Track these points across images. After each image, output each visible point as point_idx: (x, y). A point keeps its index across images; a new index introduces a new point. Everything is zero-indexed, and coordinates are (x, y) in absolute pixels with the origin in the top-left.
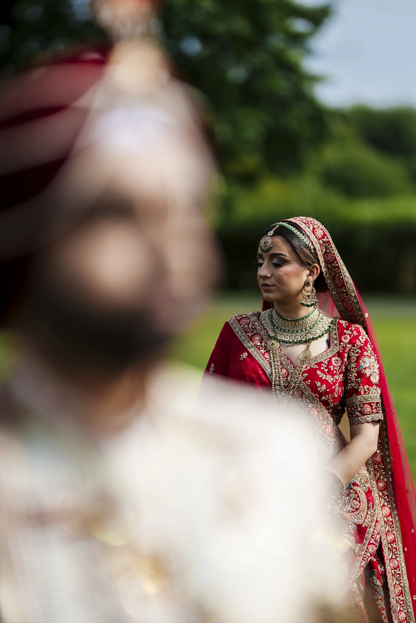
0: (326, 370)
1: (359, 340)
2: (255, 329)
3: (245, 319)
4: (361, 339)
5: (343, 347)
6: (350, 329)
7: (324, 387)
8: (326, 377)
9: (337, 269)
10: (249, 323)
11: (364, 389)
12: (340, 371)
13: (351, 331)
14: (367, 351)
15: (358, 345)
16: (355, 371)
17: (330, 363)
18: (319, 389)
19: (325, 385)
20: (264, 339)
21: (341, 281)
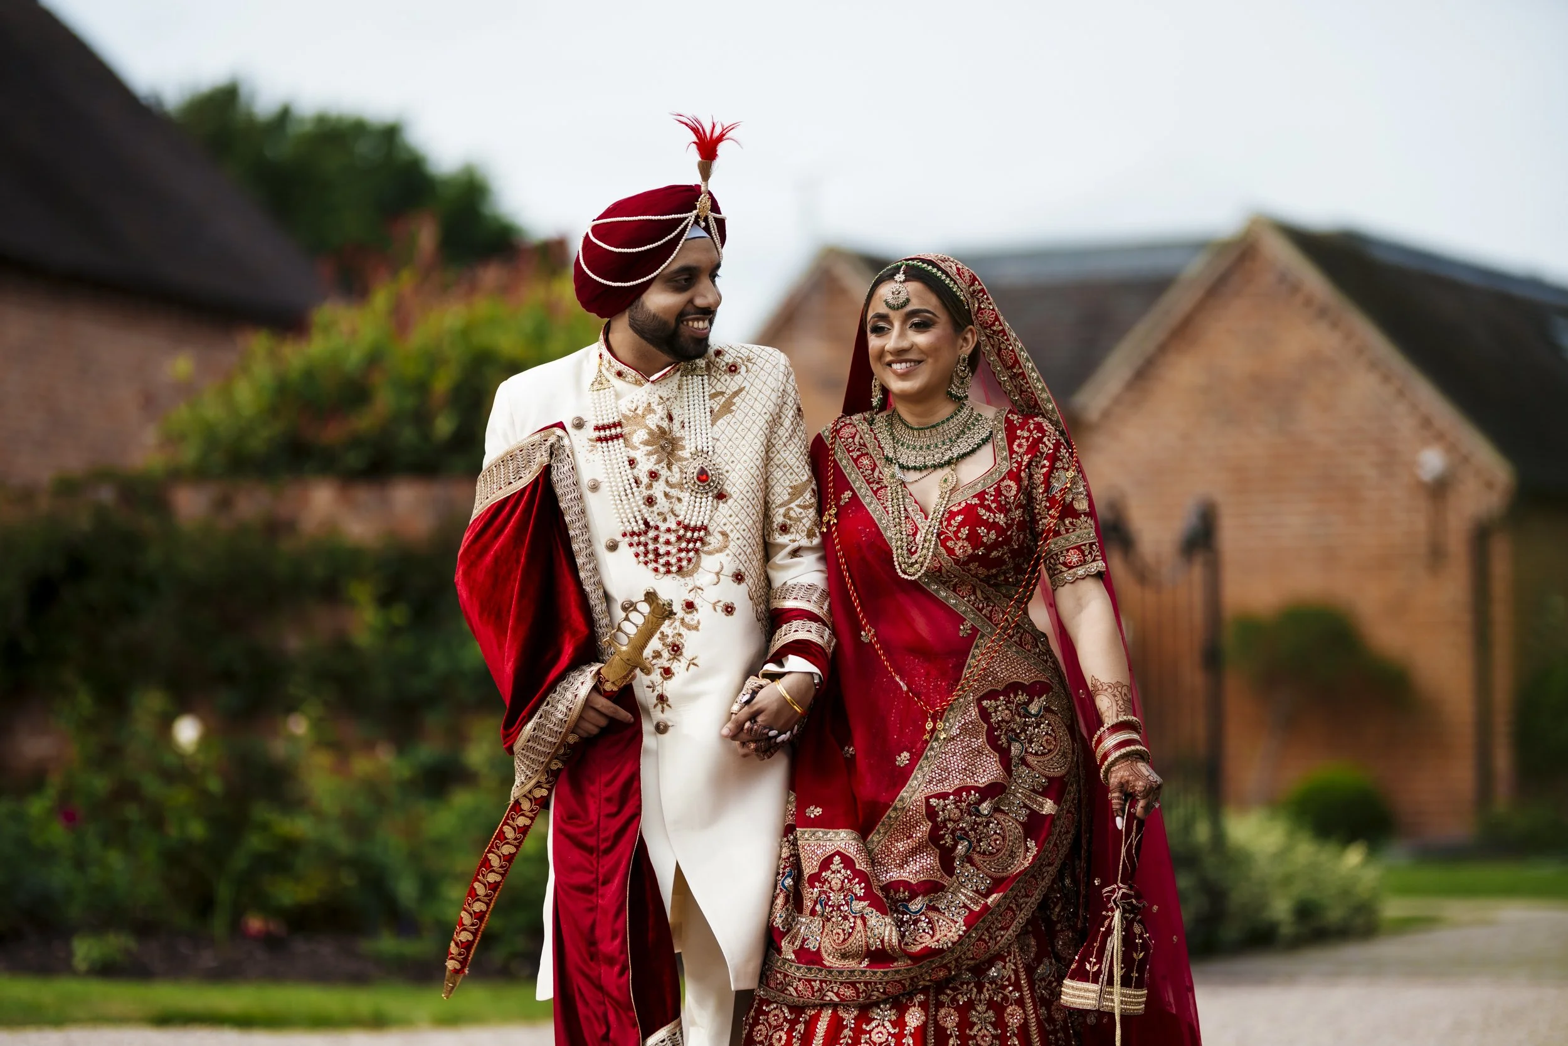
0: (993, 506)
1: (1044, 443)
2: (865, 445)
3: (848, 428)
4: (1047, 443)
5: (1017, 462)
6: (1026, 427)
7: (993, 535)
8: (995, 516)
9: (1001, 335)
10: (856, 434)
11: (1065, 525)
12: (1016, 503)
13: (1029, 430)
14: (1061, 460)
15: (1044, 453)
16: (1045, 499)
17: (998, 491)
18: (985, 540)
19: (993, 531)
20: (878, 465)
21: (1010, 355)
